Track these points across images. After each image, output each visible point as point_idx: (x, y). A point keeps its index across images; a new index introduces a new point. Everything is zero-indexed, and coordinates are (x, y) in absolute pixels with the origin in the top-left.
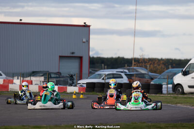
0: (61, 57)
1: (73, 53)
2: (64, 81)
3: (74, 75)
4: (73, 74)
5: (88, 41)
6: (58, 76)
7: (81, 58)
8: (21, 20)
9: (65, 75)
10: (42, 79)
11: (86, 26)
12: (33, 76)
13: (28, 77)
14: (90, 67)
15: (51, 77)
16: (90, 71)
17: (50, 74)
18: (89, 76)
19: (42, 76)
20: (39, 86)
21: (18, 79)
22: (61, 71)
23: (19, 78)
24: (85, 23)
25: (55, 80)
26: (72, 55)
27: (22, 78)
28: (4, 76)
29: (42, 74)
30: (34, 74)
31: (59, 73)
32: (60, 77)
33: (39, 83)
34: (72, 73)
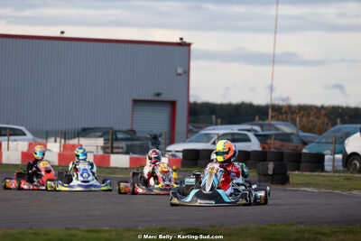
0: (136, 102)
1: (158, 95)
2: (141, 146)
3: (161, 135)
4: (158, 134)
5: (187, 73)
6: (129, 136)
7: (173, 104)
8: (62, 32)
9: (142, 135)
10: (100, 142)
11: (183, 45)
12: (84, 136)
13: (75, 137)
14: (189, 121)
15: (117, 139)
16: (190, 127)
17: (115, 132)
18: (187, 138)
19: (101, 137)
20: (95, 156)
21: (55, 141)
22: (135, 128)
23: (58, 140)
24: (181, 39)
25: (123, 144)
26: (156, 98)
27: (63, 141)
28: (29, 136)
29: (100, 134)
30: (85, 132)
31: (132, 132)
32: (133, 139)
33: (94, 149)
34: (156, 131)
